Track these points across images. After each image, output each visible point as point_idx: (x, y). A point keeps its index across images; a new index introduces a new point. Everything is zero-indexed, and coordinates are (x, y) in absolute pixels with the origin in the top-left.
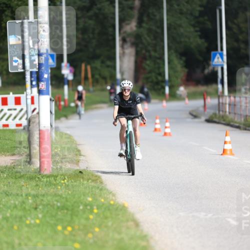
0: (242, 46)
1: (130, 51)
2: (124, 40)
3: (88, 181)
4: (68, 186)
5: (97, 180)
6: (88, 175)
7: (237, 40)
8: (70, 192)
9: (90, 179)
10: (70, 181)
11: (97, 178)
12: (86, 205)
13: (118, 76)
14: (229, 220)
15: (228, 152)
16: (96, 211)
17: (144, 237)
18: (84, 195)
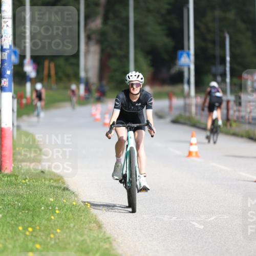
0: (210, 45)
1: (95, 49)
2: (89, 38)
3: (50, 182)
4: (29, 185)
5: (59, 180)
6: (50, 175)
7: (205, 40)
8: (31, 192)
9: (52, 179)
10: (31, 181)
11: (59, 178)
12: (47, 206)
13: (82, 74)
14: (194, 223)
15: (194, 154)
16: (57, 212)
17: (107, 239)
18: (46, 196)
